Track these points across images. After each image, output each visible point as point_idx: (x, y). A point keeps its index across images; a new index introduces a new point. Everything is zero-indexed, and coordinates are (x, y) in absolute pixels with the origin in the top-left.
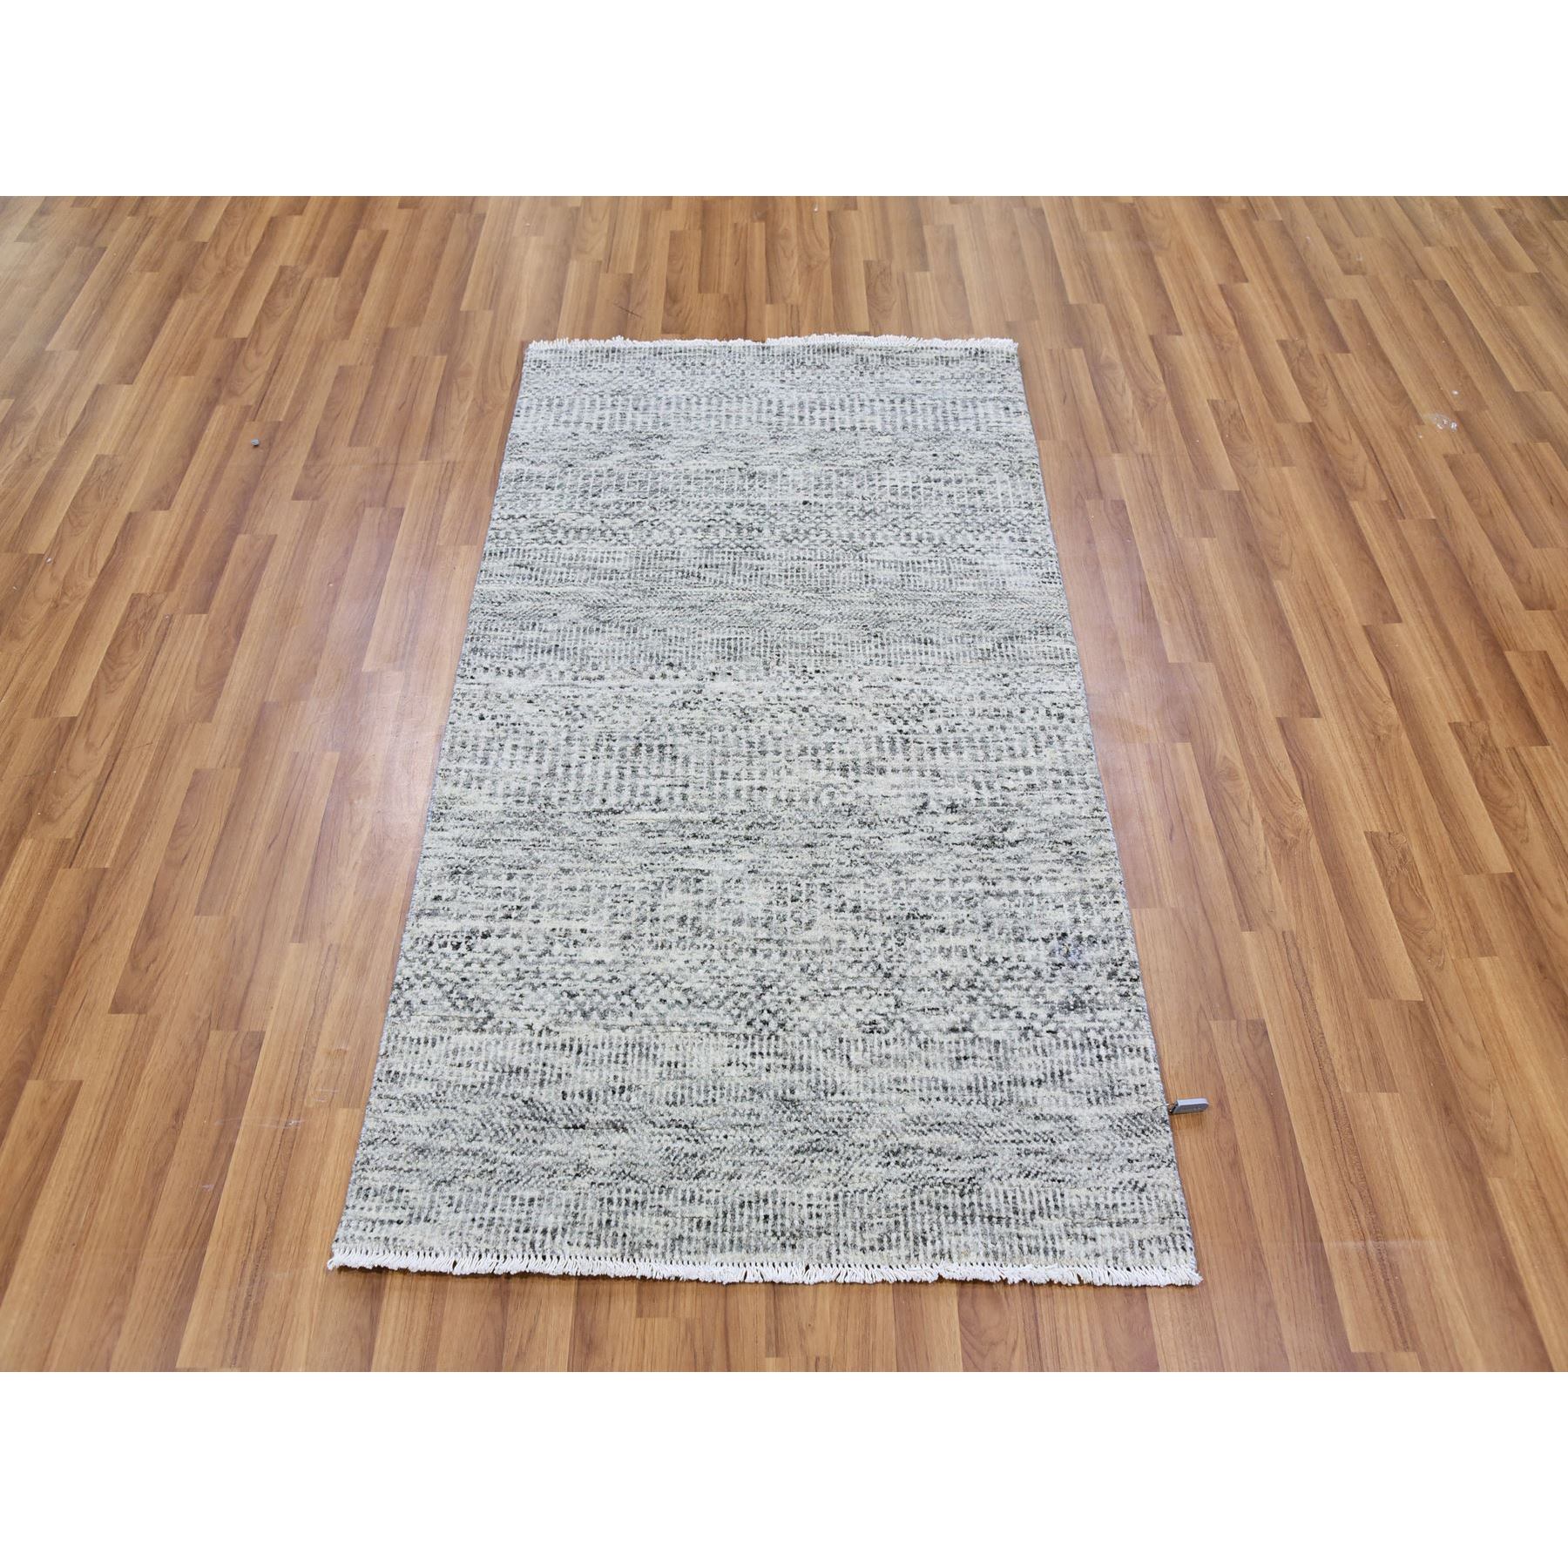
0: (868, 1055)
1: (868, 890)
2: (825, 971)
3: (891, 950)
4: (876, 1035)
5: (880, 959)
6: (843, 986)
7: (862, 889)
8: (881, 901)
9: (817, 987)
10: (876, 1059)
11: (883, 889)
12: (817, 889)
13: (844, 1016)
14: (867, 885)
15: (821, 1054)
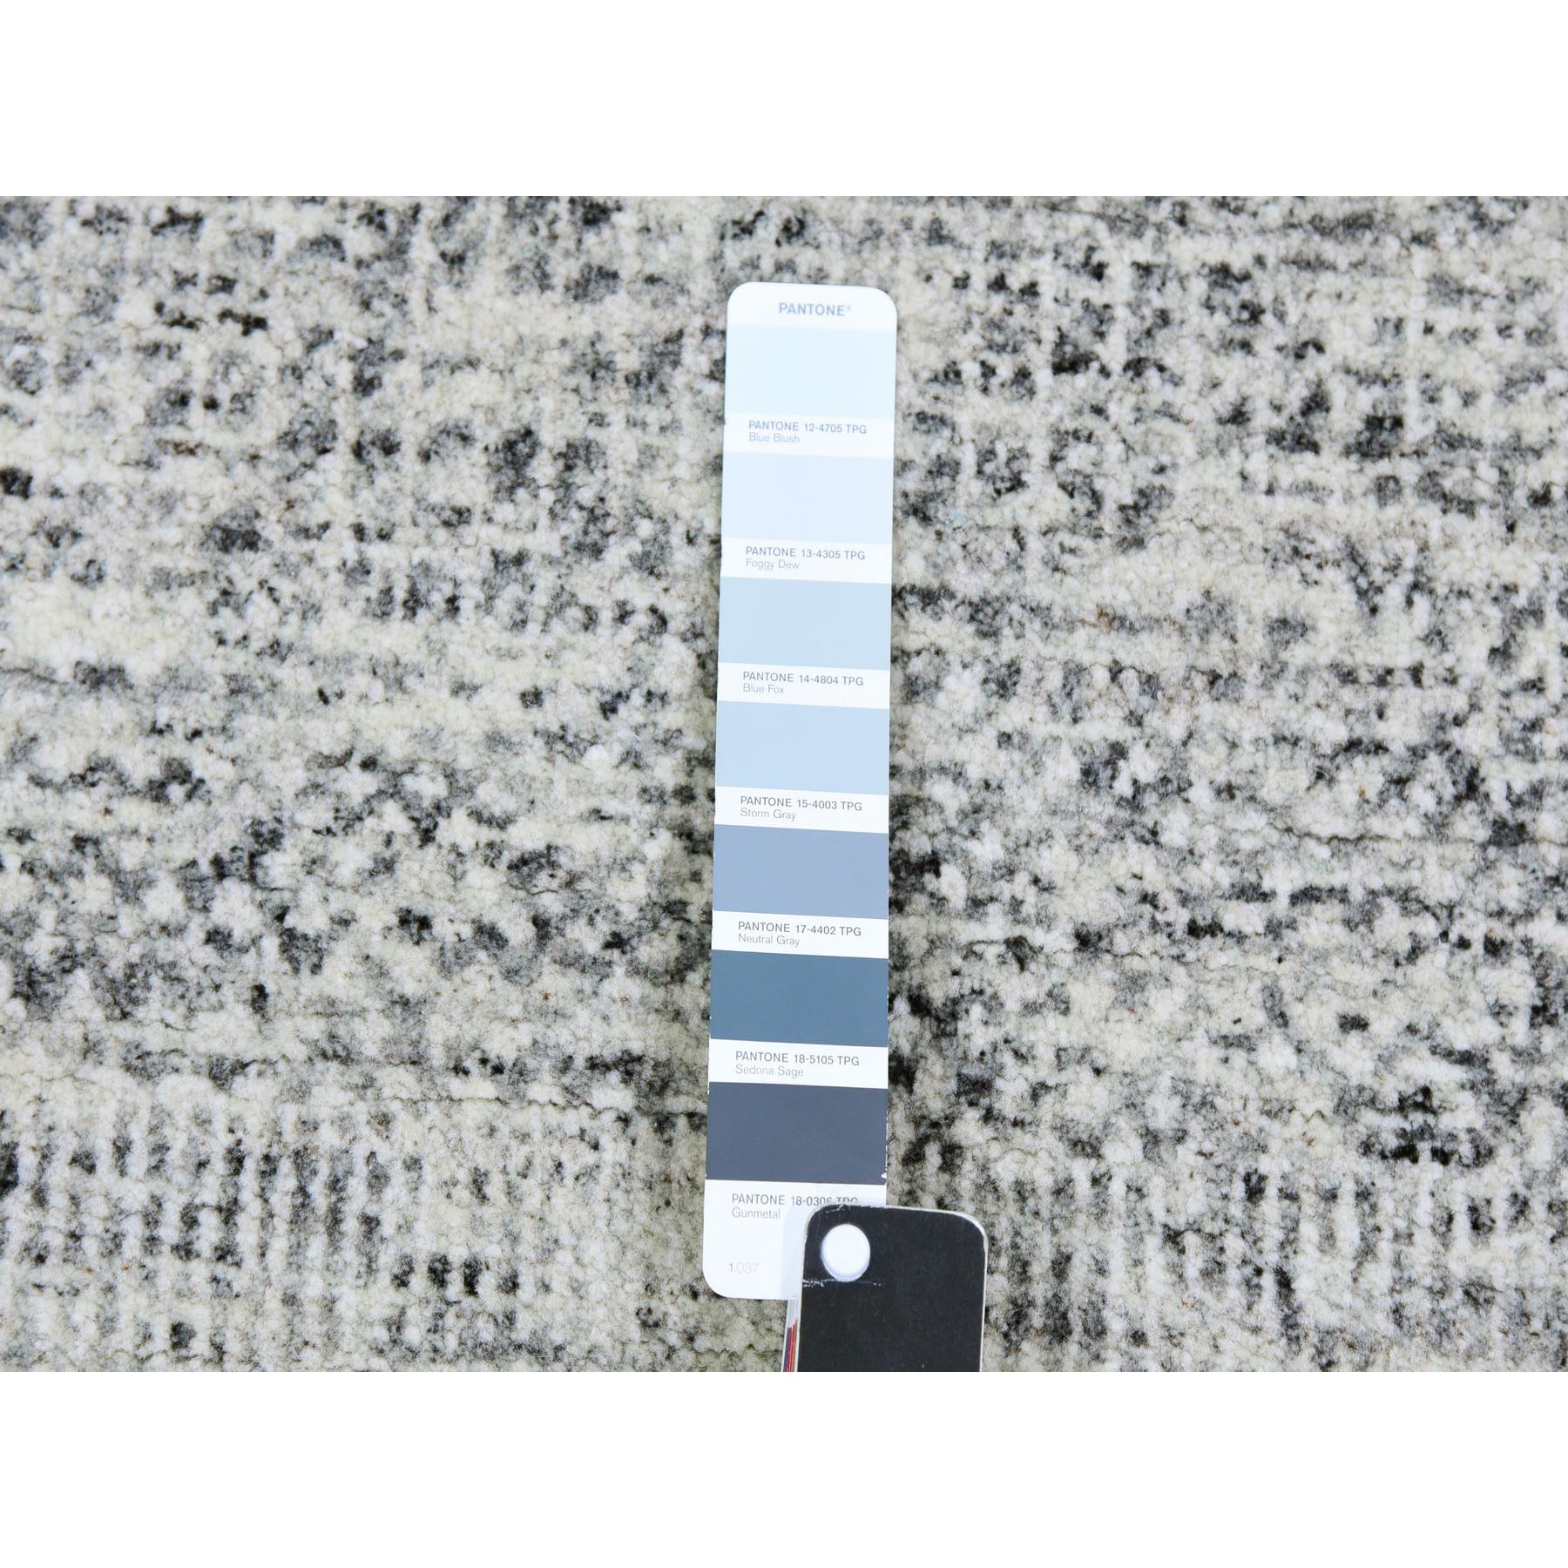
0: (1379, 1275)
1: (1449, 318)
2: (1201, 794)
3: (1535, 686)
4: (1428, 1170)
5: (1476, 739)
6: (1282, 879)
7: (1415, 307)
8: (1510, 388)
9: (1155, 880)
10: (1418, 1303)
11: (1525, 315)
12: (1187, 301)
13: (1276, 1056)
14: (1447, 289)
15: (1154, 1251)
